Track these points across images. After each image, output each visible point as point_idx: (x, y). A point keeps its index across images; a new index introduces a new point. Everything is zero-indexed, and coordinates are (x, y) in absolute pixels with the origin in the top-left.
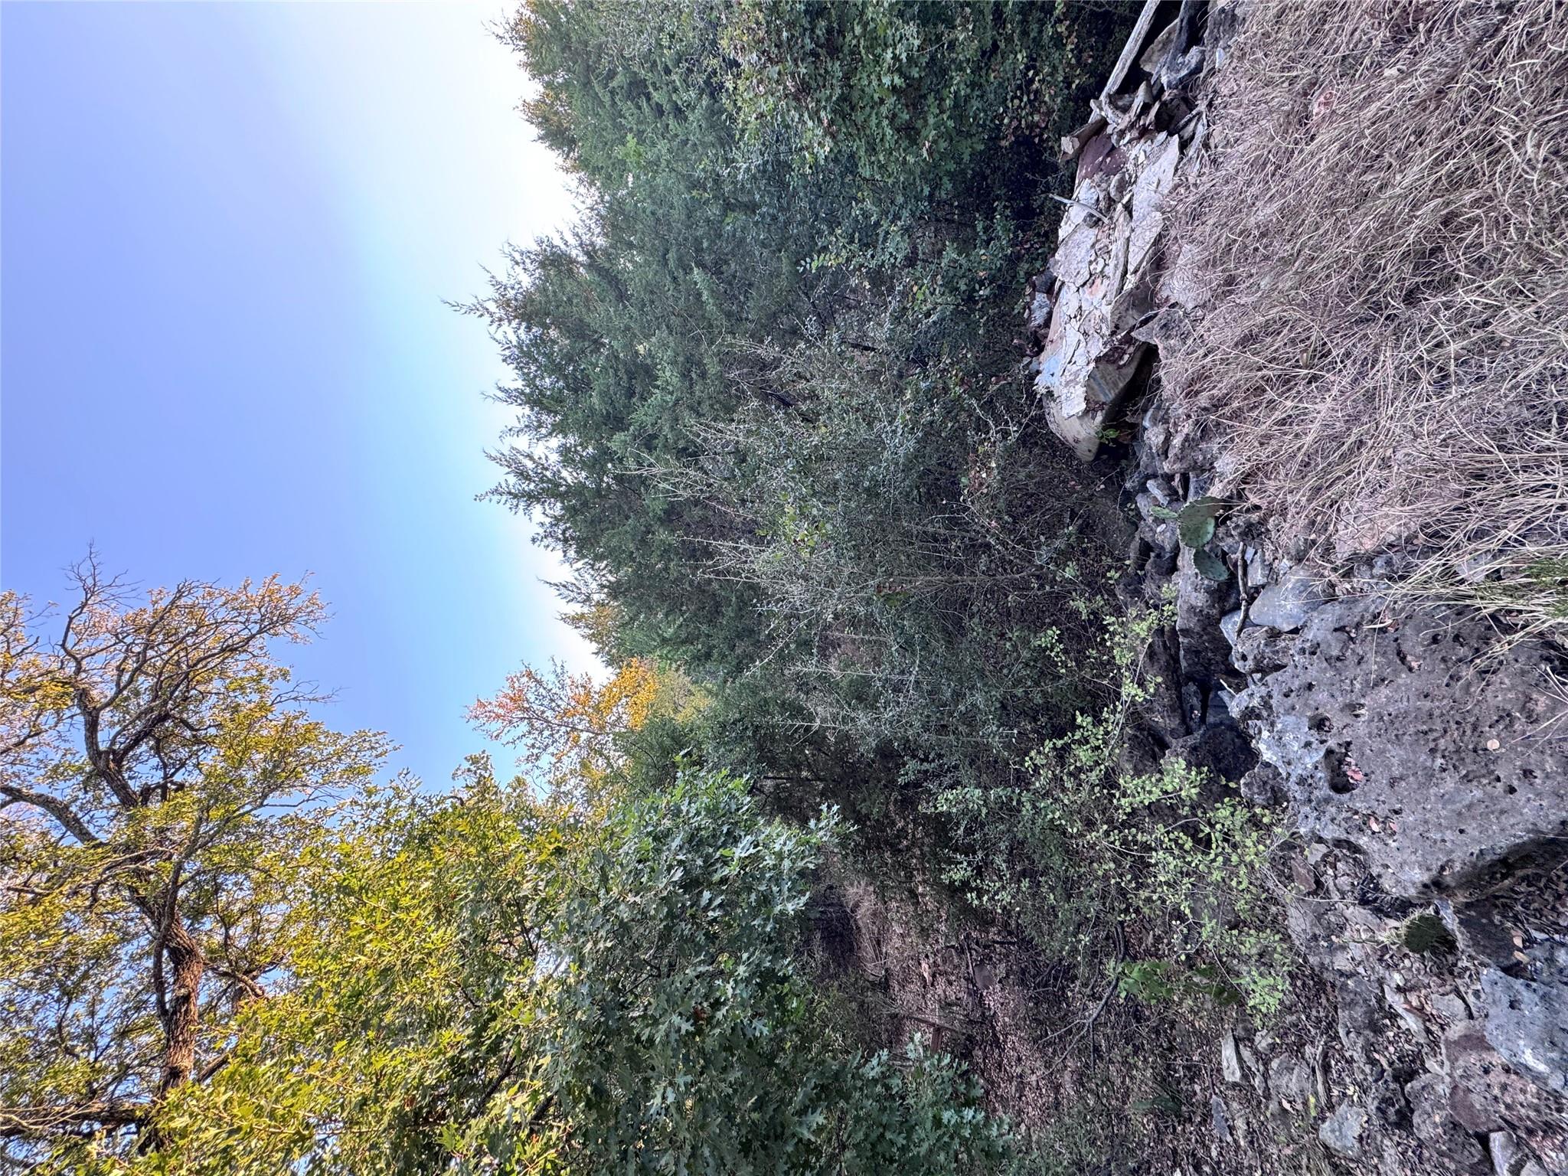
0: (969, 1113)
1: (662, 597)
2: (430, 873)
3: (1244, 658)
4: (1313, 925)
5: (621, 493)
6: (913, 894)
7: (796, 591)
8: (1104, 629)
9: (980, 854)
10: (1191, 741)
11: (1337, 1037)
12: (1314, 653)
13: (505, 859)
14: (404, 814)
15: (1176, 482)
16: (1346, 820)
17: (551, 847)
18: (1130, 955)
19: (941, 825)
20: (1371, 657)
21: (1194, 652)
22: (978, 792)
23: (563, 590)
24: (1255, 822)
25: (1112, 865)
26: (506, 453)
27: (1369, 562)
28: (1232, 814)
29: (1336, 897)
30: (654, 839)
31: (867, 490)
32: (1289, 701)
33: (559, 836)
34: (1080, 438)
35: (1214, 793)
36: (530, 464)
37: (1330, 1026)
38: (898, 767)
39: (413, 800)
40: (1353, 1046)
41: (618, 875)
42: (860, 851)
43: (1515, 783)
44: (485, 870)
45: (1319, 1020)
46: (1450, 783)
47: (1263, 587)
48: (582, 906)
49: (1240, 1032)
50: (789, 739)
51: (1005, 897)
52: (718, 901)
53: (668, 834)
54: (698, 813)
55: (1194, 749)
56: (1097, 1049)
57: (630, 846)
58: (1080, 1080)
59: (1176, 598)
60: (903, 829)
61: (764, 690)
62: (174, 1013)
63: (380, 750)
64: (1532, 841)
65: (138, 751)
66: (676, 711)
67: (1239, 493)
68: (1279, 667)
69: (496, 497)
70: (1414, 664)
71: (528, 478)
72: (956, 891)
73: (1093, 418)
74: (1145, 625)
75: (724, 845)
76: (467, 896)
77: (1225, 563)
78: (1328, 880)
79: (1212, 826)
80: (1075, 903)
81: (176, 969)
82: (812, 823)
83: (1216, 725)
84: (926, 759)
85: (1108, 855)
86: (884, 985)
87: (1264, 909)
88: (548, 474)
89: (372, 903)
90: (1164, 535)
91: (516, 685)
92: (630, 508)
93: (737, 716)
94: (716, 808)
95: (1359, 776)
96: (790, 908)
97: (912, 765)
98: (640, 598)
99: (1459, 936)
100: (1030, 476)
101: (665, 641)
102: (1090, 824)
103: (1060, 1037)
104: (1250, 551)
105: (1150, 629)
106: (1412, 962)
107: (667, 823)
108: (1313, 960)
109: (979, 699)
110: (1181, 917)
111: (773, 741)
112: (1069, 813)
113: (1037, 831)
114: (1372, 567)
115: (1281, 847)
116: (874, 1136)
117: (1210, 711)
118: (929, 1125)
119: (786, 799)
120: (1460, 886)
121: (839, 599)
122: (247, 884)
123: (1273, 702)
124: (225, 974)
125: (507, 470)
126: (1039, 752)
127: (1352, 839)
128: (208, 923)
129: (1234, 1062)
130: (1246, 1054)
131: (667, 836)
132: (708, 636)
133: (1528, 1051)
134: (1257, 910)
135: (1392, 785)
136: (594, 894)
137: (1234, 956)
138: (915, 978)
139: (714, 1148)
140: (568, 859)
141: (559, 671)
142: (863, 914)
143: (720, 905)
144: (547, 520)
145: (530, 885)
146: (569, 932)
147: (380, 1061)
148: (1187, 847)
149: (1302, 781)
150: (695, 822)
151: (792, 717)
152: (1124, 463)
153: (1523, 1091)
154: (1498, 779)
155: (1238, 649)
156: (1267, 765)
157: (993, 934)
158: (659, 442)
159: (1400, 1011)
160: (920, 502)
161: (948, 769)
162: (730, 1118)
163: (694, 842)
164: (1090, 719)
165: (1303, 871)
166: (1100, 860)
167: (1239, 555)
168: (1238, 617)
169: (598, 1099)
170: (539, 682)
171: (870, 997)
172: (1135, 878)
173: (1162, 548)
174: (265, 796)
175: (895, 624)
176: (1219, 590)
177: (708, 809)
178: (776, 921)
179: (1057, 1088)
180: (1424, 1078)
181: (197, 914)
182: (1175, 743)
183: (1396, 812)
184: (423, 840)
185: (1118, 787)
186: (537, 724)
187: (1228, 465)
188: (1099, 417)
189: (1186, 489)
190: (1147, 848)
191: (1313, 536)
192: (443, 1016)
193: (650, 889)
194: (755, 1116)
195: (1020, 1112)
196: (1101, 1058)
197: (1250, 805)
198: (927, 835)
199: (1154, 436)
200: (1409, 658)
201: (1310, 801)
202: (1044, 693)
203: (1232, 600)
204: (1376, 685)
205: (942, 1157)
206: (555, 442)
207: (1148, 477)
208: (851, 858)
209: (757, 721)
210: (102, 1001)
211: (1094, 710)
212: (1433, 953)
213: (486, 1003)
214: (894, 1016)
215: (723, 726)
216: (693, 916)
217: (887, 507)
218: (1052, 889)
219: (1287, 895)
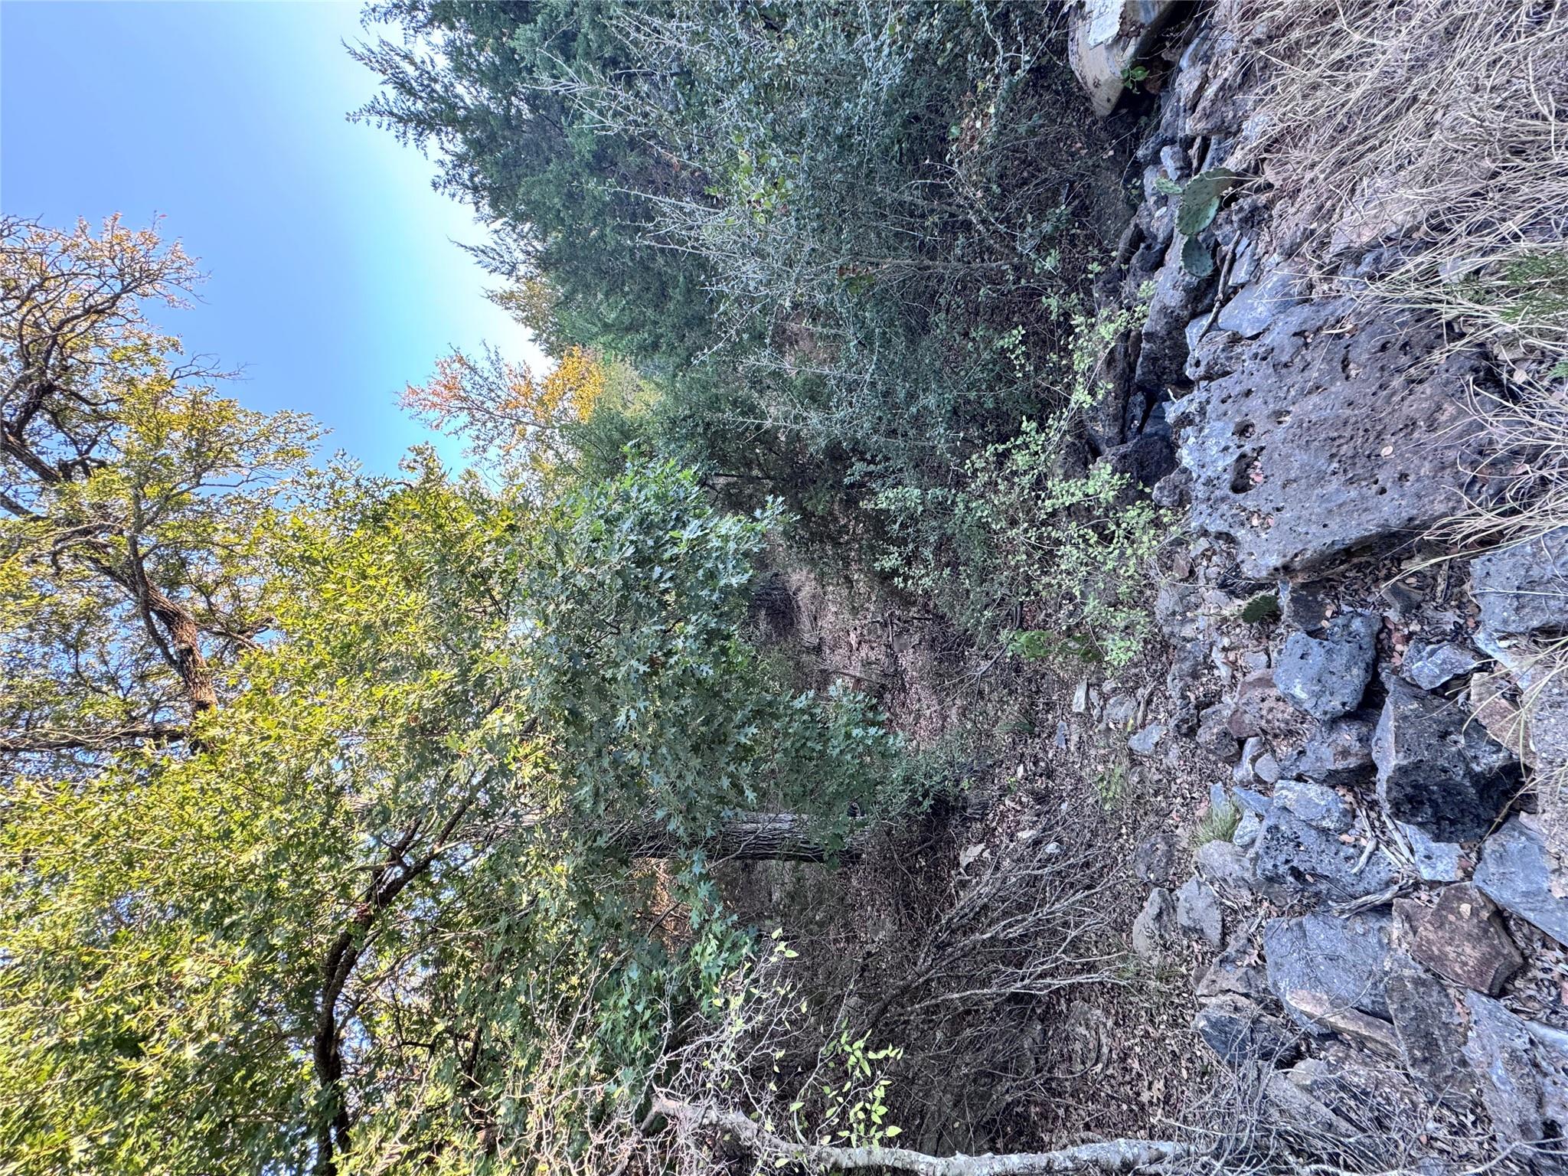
0: (872, 731)
1: (601, 273)
2: (391, 548)
3: (1198, 364)
4: (1176, 604)
5: (538, 125)
6: (849, 580)
7: (751, 270)
8: (1070, 330)
9: (911, 546)
10: (1123, 449)
11: (1165, 682)
12: (1264, 359)
13: (463, 536)
14: (352, 495)
15: (1193, 152)
16: (1233, 516)
17: (504, 524)
18: (1023, 626)
19: (878, 521)
20: (1317, 364)
21: (1153, 359)
22: (917, 492)
23: (482, 257)
24: (1156, 523)
25: (1024, 557)
26: (376, 49)
27: (1357, 259)
28: (1139, 515)
29: (1202, 582)
30: (606, 522)
31: (839, 139)
32: (1224, 407)
33: (511, 514)
34: (1102, 79)
35: (1127, 496)
36: (410, 70)
37: (1162, 675)
38: (846, 468)
39: (357, 481)
40: (1173, 688)
41: (573, 551)
42: (803, 543)
43: (1389, 485)
44: (444, 546)
45: (1155, 671)
46: (1335, 483)
47: (1242, 286)
48: (541, 575)
49: (1094, 680)
50: (740, 436)
51: (927, 582)
52: (669, 575)
53: (619, 517)
54: (647, 500)
55: (1124, 457)
56: (981, 693)
57: (583, 525)
58: (963, 713)
59: (1151, 298)
60: (845, 526)
61: (716, 386)
62: (183, 662)
63: (310, 433)
64: (1378, 534)
65: (36, 425)
66: (625, 406)
67: (1257, 165)
68: (1226, 374)
69: (375, 119)
70: (1353, 373)
71: (411, 92)
72: (886, 577)
73: (1124, 49)
74: (1112, 327)
75: (673, 528)
76: (431, 568)
77: (1214, 256)
78: (1200, 571)
79: (1118, 525)
80: (986, 586)
81: (170, 629)
82: (758, 513)
83: (1151, 435)
84: (872, 462)
85: (1023, 548)
86: (818, 650)
87: (1141, 592)
88: (438, 87)
89: (340, 572)
90: (1160, 220)
91: (448, 371)
92: (551, 148)
93: (687, 412)
94: (665, 496)
95: (1260, 479)
96: (734, 581)
97: (859, 467)
98: (575, 272)
99: (1286, 609)
100: (1032, 132)
101: (607, 327)
102: (1013, 523)
103: (954, 686)
104: (1245, 241)
105: (1116, 331)
106: (1243, 630)
107: (618, 508)
108: (1166, 630)
109: (931, 401)
110: (1072, 598)
111: (724, 439)
112: (997, 513)
113: (965, 527)
114: (1358, 264)
115: (1171, 544)
116: (798, 745)
117: (1149, 421)
118: (841, 738)
119: (736, 495)
120: (1303, 570)
121: (797, 281)
122: (211, 559)
123: (1209, 408)
124: (219, 634)
125: (383, 78)
126: (980, 457)
127: (1232, 532)
128: (186, 592)
129: (1083, 700)
130: (1093, 694)
131: (618, 519)
132: (655, 323)
133: (1299, 686)
134: (1135, 594)
135: (1284, 486)
136: (552, 568)
137: (1105, 628)
138: (843, 645)
139: (670, 749)
140: (522, 536)
141: (493, 357)
142: (804, 597)
143: (671, 579)
144: (448, 158)
145: (491, 559)
146: (532, 597)
147: (379, 692)
148: (1092, 542)
149: (1209, 482)
150: (646, 507)
151: (743, 414)
152: (1143, 120)
153: (1283, 712)
154: (1376, 482)
155: (1195, 354)
156: (1185, 471)
157: (913, 612)
158: (578, 46)
159: (1218, 663)
160: (900, 162)
161: (893, 472)
162: (683, 731)
163: (645, 525)
164: (1034, 425)
165: (1182, 563)
166: (1015, 553)
167: (1231, 246)
168: (1206, 321)
169: (575, 718)
170: (473, 370)
171: (804, 657)
172: (1041, 567)
173: (1155, 238)
174: (198, 476)
175: (856, 316)
176: (1197, 288)
177: (657, 496)
178: (721, 591)
179: (945, 718)
180: (1217, 706)
181: (173, 584)
182: (1108, 452)
183: (1278, 510)
184: (377, 518)
185: (1045, 489)
186: (478, 415)
187: (1257, 126)
188: (1131, 49)
189: (1202, 160)
190: (1058, 542)
191: (1314, 225)
192: (430, 662)
193: (604, 563)
194: (703, 729)
195: (915, 733)
196: (983, 698)
197: (1158, 507)
198: (867, 531)
199: (1186, 82)
200: (1351, 366)
201: (1209, 499)
202: (996, 398)
203: (1207, 301)
204: (1309, 393)
205: (849, 757)
206: (440, 35)
207: (1164, 143)
208: (795, 550)
209: (708, 415)
210: (109, 653)
211: (1041, 418)
212: (1261, 624)
213: (467, 654)
214: (822, 671)
215: (673, 422)
216: (646, 587)
217: (860, 164)
218: (969, 576)
219: (1163, 581)
